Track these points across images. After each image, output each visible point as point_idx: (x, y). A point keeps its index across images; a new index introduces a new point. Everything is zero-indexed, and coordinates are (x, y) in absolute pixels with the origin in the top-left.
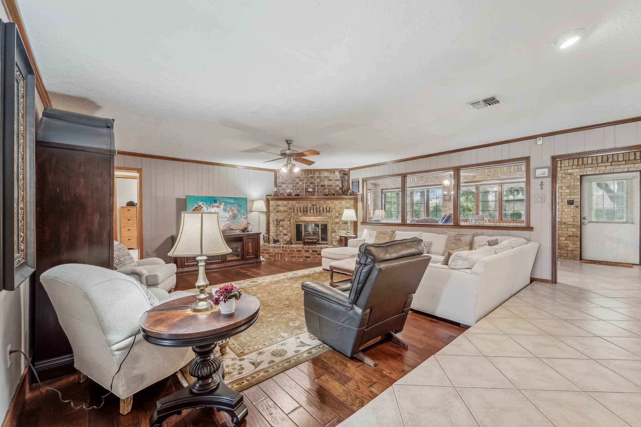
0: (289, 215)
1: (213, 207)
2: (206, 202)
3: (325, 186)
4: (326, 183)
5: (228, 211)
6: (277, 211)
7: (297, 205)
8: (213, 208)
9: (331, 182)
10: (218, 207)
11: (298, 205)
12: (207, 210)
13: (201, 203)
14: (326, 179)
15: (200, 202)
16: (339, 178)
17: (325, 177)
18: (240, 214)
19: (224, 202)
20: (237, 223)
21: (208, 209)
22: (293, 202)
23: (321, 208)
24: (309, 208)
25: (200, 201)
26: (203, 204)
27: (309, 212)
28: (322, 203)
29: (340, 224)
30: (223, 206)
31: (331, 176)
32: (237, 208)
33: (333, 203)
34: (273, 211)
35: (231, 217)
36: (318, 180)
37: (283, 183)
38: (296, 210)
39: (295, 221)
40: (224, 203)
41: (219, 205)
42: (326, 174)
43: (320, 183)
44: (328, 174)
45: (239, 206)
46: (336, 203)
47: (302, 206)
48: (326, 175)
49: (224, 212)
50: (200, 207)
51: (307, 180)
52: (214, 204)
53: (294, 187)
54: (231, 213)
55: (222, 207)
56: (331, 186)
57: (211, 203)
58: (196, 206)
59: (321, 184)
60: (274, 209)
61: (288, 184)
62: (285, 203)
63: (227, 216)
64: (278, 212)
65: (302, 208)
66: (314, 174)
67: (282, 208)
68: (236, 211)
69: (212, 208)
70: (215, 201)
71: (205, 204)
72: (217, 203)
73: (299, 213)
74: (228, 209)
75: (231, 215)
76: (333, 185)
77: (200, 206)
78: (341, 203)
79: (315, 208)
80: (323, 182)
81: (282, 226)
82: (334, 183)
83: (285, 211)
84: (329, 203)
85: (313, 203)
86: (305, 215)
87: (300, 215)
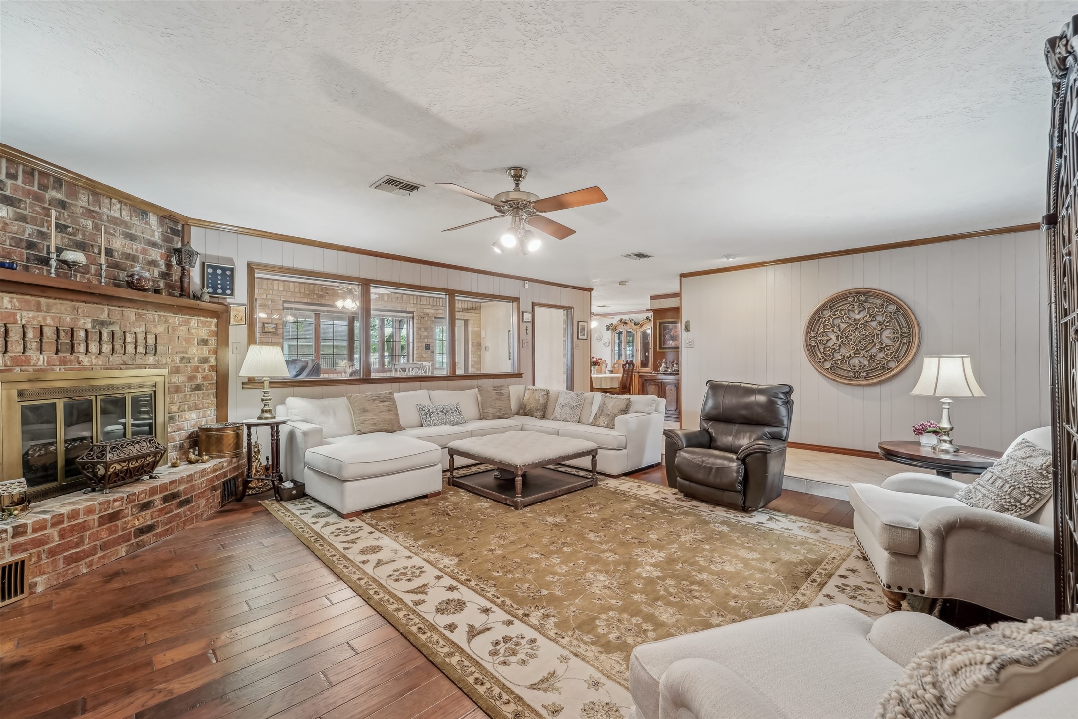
4: (118, 244)
7: (26, 316)
9: (134, 246)
11: (31, 314)
16: (157, 237)
23: (128, 335)
24: (82, 334)
27: (82, 348)
28: (132, 317)
31: (134, 224)
38: (15, 335)
39: (21, 394)
42: (117, 210)
44: (123, 212)
47: (49, 322)
48: (117, 214)
51: (37, 208)
56: (134, 259)
65: (49, 332)
73: (33, 353)
76: (142, 259)
78: (187, 323)
79: (105, 335)
82: (144, 251)
84: (155, 319)
85: (102, 314)
86: (63, 362)
87: (41, 363)
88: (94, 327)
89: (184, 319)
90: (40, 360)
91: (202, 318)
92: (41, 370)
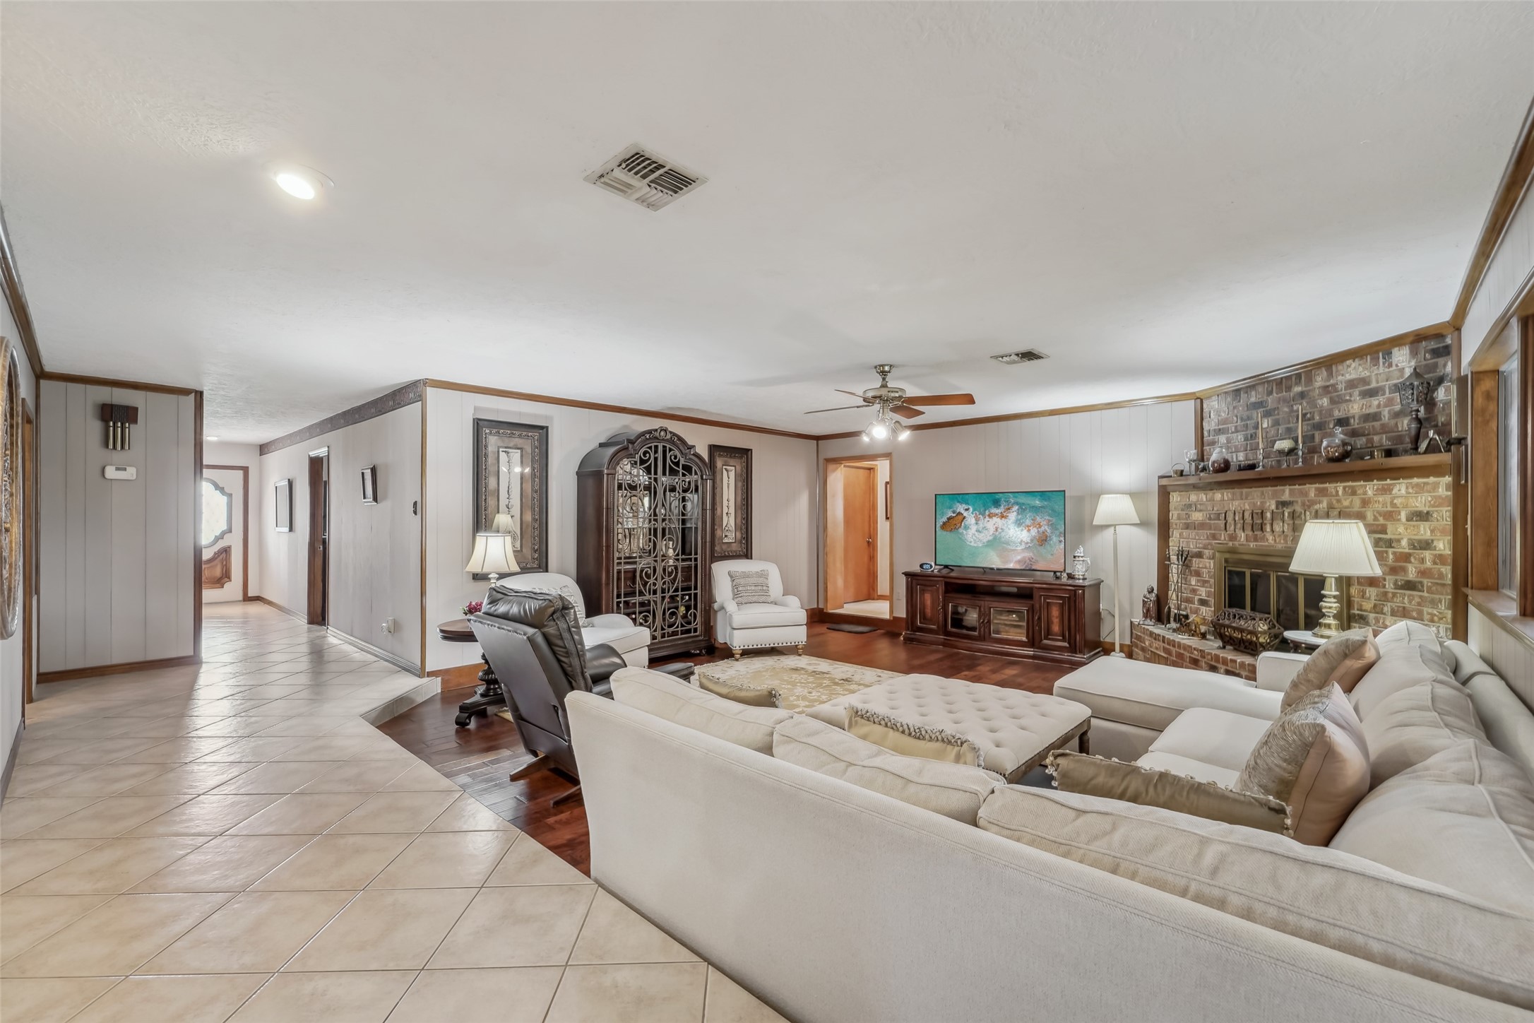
0: (1214, 537)
1: (991, 516)
2: (973, 505)
3: (1352, 421)
4: (1356, 407)
5: (1028, 526)
6: (1185, 523)
7: (1235, 505)
8: (990, 520)
9: (1375, 402)
10: (1002, 517)
11: (1240, 502)
12: (977, 524)
13: (960, 508)
14: (1356, 392)
15: (958, 504)
16: (1408, 374)
17: (1351, 384)
18: (1057, 533)
19: (1017, 503)
20: (1049, 556)
21: (979, 522)
22: (1223, 495)
23: (1308, 513)
24: (1269, 515)
25: (959, 502)
26: (967, 510)
27: (1269, 528)
28: (1312, 494)
29: (1384, 586)
30: (1015, 513)
31: (1377, 374)
32: (1049, 521)
33: (1354, 493)
34: (1176, 525)
35: (1035, 542)
36: (1325, 402)
37: (1220, 430)
38: (1230, 519)
39: (1226, 561)
40: (1017, 507)
41: (1005, 512)
42: (1354, 370)
43: (1330, 412)
44: (1361, 369)
45: (1054, 513)
46: (1365, 493)
47: (1247, 507)
48: (1353, 376)
49: (1017, 529)
50: (960, 517)
52: (994, 510)
53: (1248, 440)
54: (1034, 531)
55: (1013, 516)
56: (1375, 417)
57: (986, 507)
58: (950, 514)
59: (1337, 414)
60: (1179, 518)
61: (1232, 433)
62: (1205, 500)
63: (1024, 540)
64: (1187, 528)
65: (1247, 515)
66: (1310, 380)
67: (1197, 516)
68: (1046, 527)
69: (987, 519)
70: (996, 503)
71: (971, 509)
72: (1000, 506)
73: (1239, 532)
74: (1028, 522)
75: (1035, 537)
76: (1386, 413)
77: (960, 514)
78: (1386, 490)
79: (1286, 514)
80: (1343, 406)
81: (1198, 574)
82: (1388, 404)
83: (1202, 526)
84: (1337, 492)
85: (1283, 495)
86: (1256, 539)
87: (1242, 539)
88: (1277, 508)
89: (1380, 487)
90: (1242, 536)
91: (1416, 480)
92: (1243, 545)
